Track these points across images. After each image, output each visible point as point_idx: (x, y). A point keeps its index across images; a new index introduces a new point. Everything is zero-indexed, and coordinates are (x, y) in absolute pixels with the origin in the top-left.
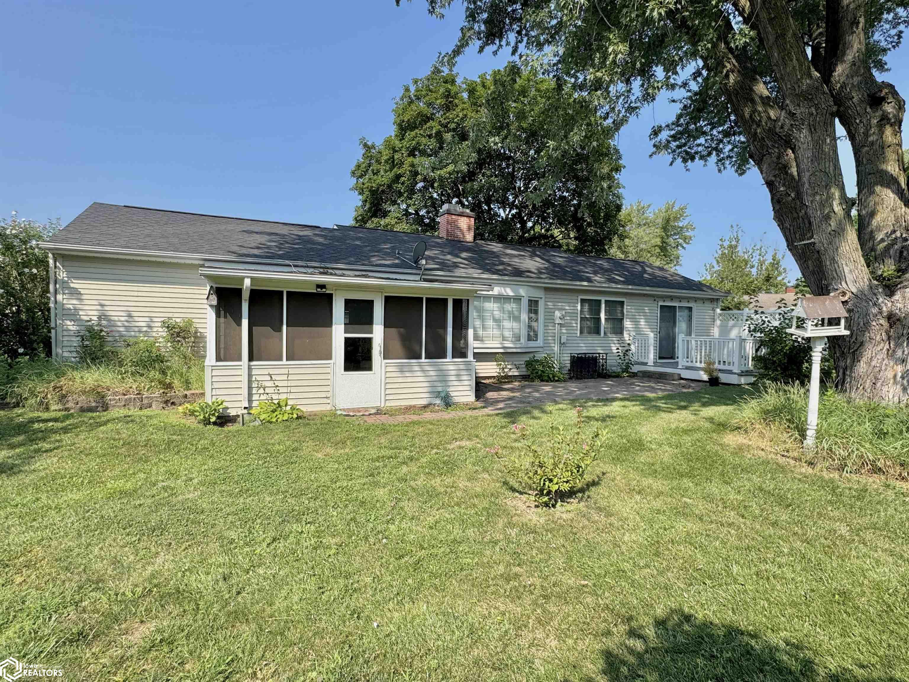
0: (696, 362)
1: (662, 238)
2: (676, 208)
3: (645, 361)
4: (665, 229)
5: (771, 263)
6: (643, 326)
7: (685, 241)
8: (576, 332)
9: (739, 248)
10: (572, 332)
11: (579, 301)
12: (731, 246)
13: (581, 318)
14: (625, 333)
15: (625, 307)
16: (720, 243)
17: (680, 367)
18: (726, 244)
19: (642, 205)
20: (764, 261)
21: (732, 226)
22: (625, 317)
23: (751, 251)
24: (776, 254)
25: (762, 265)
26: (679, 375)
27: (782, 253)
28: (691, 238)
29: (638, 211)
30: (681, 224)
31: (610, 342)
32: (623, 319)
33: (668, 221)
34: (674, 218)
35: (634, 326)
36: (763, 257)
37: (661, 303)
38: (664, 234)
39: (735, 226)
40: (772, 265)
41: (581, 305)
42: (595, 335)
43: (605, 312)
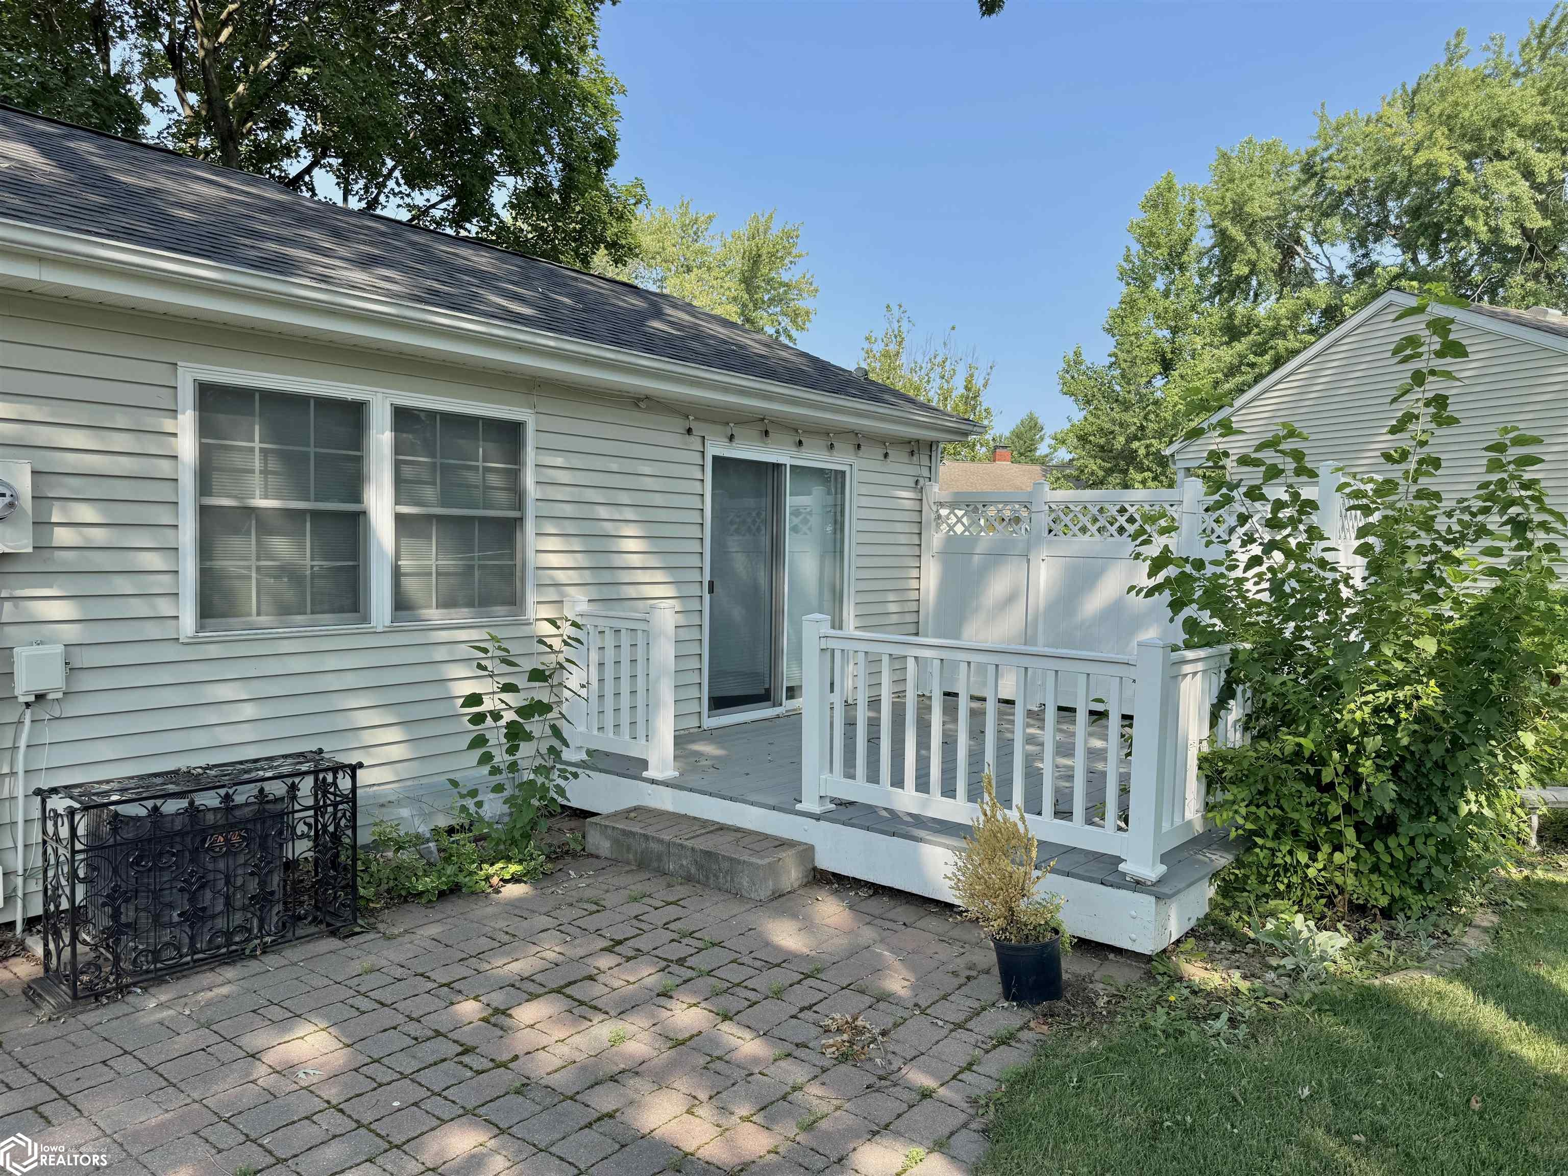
0: (898, 781)
1: (744, 306)
2: (775, 231)
3: (635, 751)
4: (748, 281)
5: (962, 396)
6: (635, 561)
7: (794, 322)
8: (165, 607)
9: (903, 359)
10: (139, 608)
11: (187, 395)
12: (886, 355)
13: (204, 513)
14: (531, 597)
15: (530, 456)
16: (866, 346)
17: (810, 804)
18: (878, 347)
19: (692, 214)
20: (950, 391)
21: (888, 307)
22: (531, 511)
23: (926, 366)
24: (972, 376)
25: (946, 399)
26: (808, 851)
27: (984, 375)
28: (807, 313)
29: (684, 227)
30: (785, 277)
31: (440, 654)
32: (521, 520)
33: (755, 260)
34: (772, 255)
35: (581, 560)
36: (948, 382)
37: (717, 448)
38: (746, 296)
39: (895, 309)
40: (966, 400)
41: (205, 428)
42: (328, 622)
43: (399, 481)
